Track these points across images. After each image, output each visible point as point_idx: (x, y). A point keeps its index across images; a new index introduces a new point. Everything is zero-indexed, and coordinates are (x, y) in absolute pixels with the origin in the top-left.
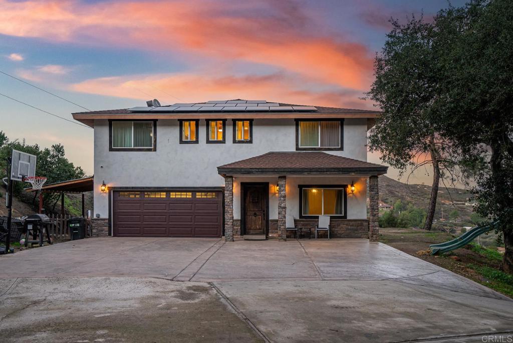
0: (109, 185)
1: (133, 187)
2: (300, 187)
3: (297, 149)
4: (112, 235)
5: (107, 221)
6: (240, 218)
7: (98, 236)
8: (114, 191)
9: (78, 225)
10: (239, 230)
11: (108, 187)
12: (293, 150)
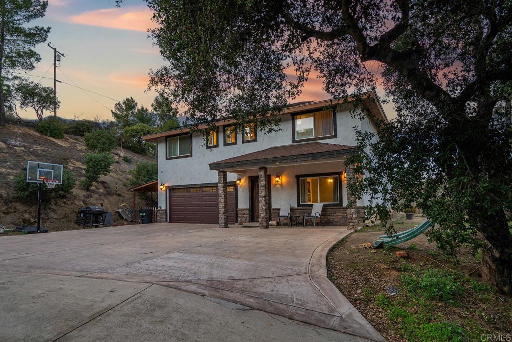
0: (166, 185)
1: (179, 186)
2: (298, 177)
3: (294, 142)
4: (168, 221)
5: (165, 211)
6: (249, 208)
7: (160, 222)
8: (170, 190)
9: (144, 214)
10: (248, 218)
11: (166, 187)
12: (290, 143)
